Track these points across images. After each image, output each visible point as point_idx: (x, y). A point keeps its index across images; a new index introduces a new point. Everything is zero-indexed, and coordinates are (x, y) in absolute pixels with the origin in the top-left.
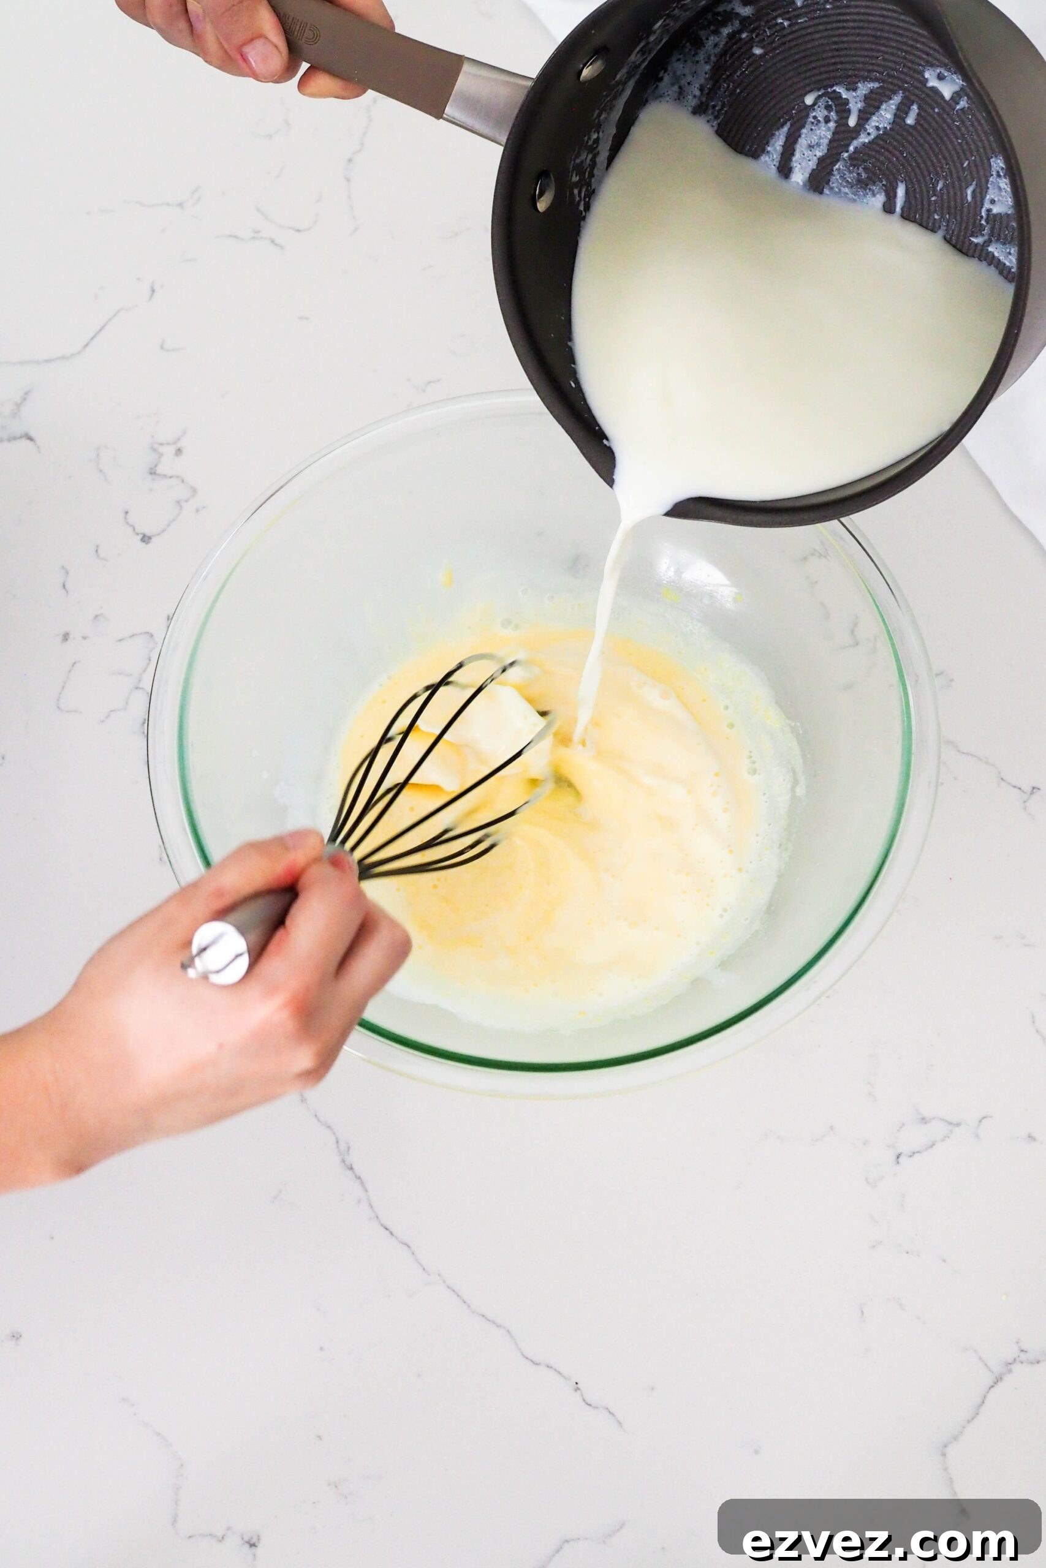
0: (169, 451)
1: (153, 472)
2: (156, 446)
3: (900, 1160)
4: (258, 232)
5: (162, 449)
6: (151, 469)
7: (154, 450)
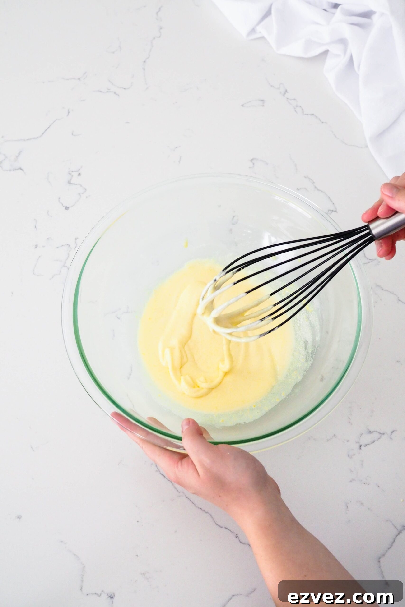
0: (75, 174)
1: (69, 183)
2: (70, 172)
3: (362, 447)
4: (109, 89)
5: (73, 174)
6: (69, 181)
7: (70, 174)
